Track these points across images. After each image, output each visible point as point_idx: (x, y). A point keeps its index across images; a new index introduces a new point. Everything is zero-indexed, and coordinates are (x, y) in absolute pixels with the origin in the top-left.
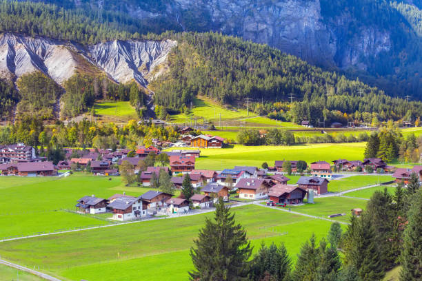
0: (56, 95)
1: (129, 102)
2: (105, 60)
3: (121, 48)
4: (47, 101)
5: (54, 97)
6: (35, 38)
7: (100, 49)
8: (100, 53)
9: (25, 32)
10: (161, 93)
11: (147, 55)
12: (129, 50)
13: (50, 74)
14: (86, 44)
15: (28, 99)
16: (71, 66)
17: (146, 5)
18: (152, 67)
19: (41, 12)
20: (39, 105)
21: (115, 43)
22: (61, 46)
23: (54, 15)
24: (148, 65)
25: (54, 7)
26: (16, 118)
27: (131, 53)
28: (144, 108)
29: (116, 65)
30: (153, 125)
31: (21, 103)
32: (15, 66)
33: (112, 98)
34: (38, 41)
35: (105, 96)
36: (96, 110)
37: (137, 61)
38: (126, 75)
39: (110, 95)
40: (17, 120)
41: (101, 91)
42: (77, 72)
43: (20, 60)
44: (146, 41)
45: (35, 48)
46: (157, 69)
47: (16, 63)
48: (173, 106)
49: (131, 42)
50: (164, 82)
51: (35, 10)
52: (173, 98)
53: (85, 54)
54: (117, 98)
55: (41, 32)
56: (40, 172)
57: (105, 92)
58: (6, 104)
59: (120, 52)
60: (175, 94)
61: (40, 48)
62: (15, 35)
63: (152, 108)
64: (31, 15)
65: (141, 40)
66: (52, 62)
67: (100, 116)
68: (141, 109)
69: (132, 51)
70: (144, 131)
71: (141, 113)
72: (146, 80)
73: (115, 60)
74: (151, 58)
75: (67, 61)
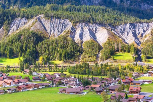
0: (98, 50)
1: (130, 53)
2: (123, 33)
3: (130, 27)
4: (94, 53)
5: (98, 51)
6: (93, 24)
7: (121, 27)
8: (121, 29)
9: (88, 21)
10: (145, 49)
11: (142, 30)
12: (134, 28)
13: (97, 40)
14: (115, 25)
15: (86, 52)
16: (106, 37)
17: (149, 2)
18: (144, 35)
19: (98, 10)
20: (90, 55)
21: (128, 24)
22: (103, 27)
23: (104, 11)
24: (142, 35)
25: (104, 8)
26: (81, 60)
27: (135, 29)
28: (136, 56)
29: (128, 35)
30: (137, 65)
31: (83, 54)
32: (83, 37)
33: (123, 51)
34: (94, 25)
35: (120, 50)
36: (115, 57)
37: (137, 33)
38: (131, 40)
39: (122, 50)
40: (81, 61)
41: (118, 48)
42: (109, 39)
43: (85, 34)
44: (142, 23)
45: (92, 28)
46: (146, 37)
47: (83, 35)
48: (150, 55)
49: (136, 24)
50: (148, 43)
51: (96, 10)
52: (150, 51)
53: (114, 30)
54: (125, 51)
55: (96, 21)
56: (75, 92)
57: (120, 48)
58: (77, 55)
59: (130, 29)
60: (152, 49)
61: (94, 28)
62: (84, 23)
63: (141, 56)
64: (93, 12)
65: (140, 22)
66: (99, 35)
67: (116, 60)
68: (135, 56)
69: (136, 28)
70: (133, 68)
71: (134, 58)
72: (140, 42)
73: (127, 32)
74: (144, 31)
75: (105, 34)
